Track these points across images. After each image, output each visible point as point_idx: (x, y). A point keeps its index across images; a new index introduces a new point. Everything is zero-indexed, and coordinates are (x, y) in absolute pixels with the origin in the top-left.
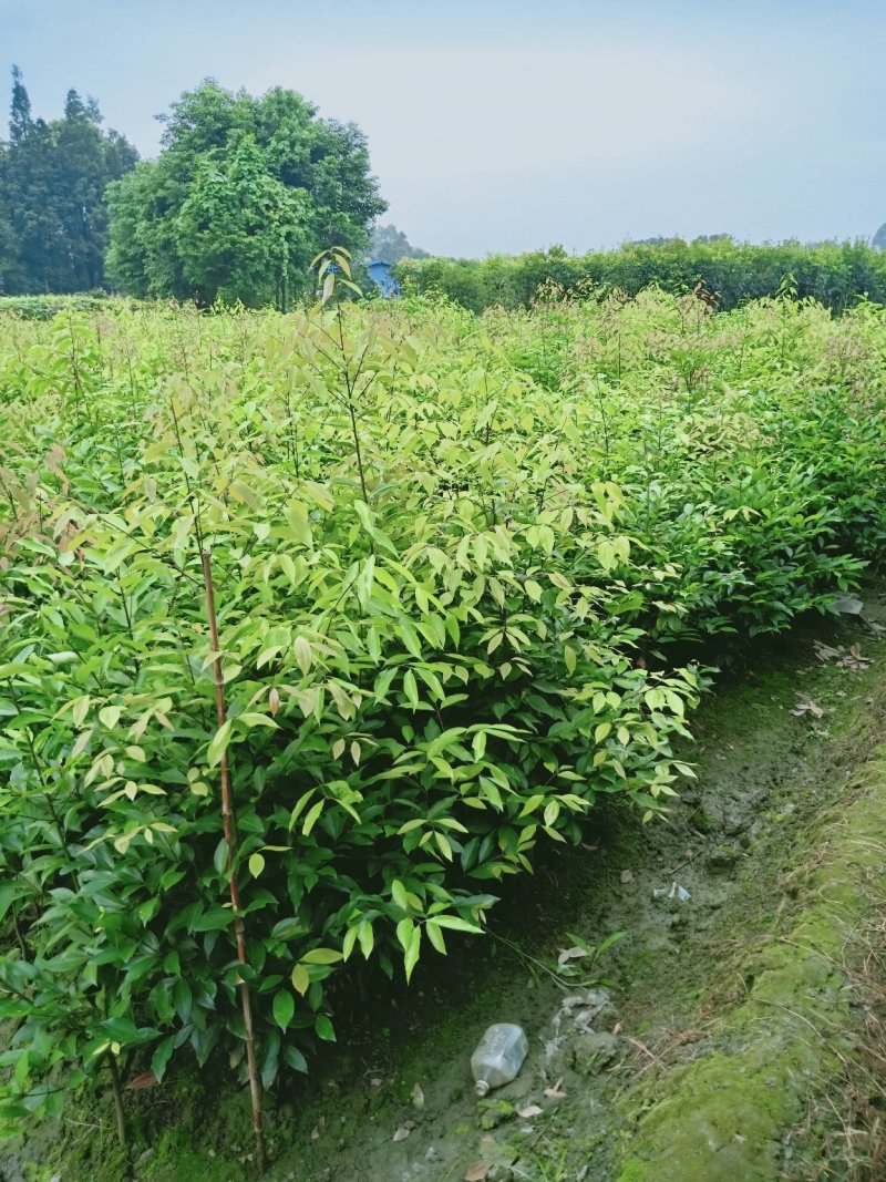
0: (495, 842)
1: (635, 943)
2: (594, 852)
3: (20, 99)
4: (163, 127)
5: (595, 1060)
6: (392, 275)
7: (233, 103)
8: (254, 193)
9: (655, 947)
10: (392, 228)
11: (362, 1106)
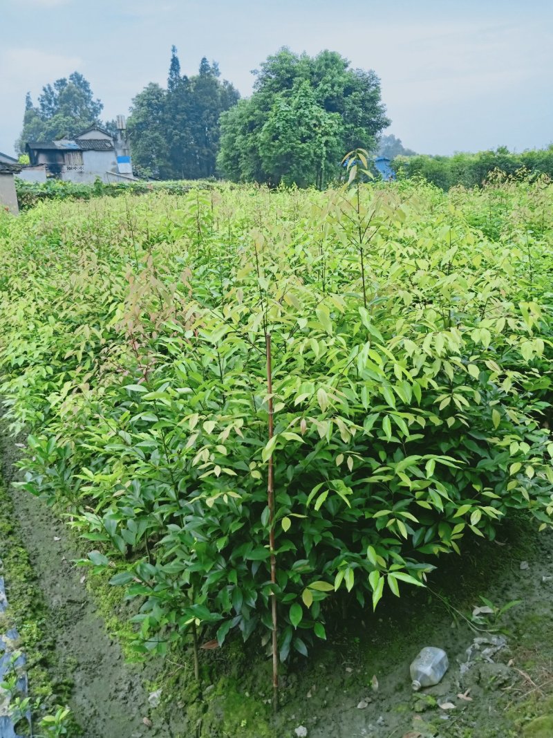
0: (436, 532)
1: (527, 609)
2: (503, 547)
4: (255, 78)
5: (494, 681)
6: (390, 166)
7: (298, 61)
8: (307, 117)
9: (540, 614)
10: (393, 136)
11: (339, 683)
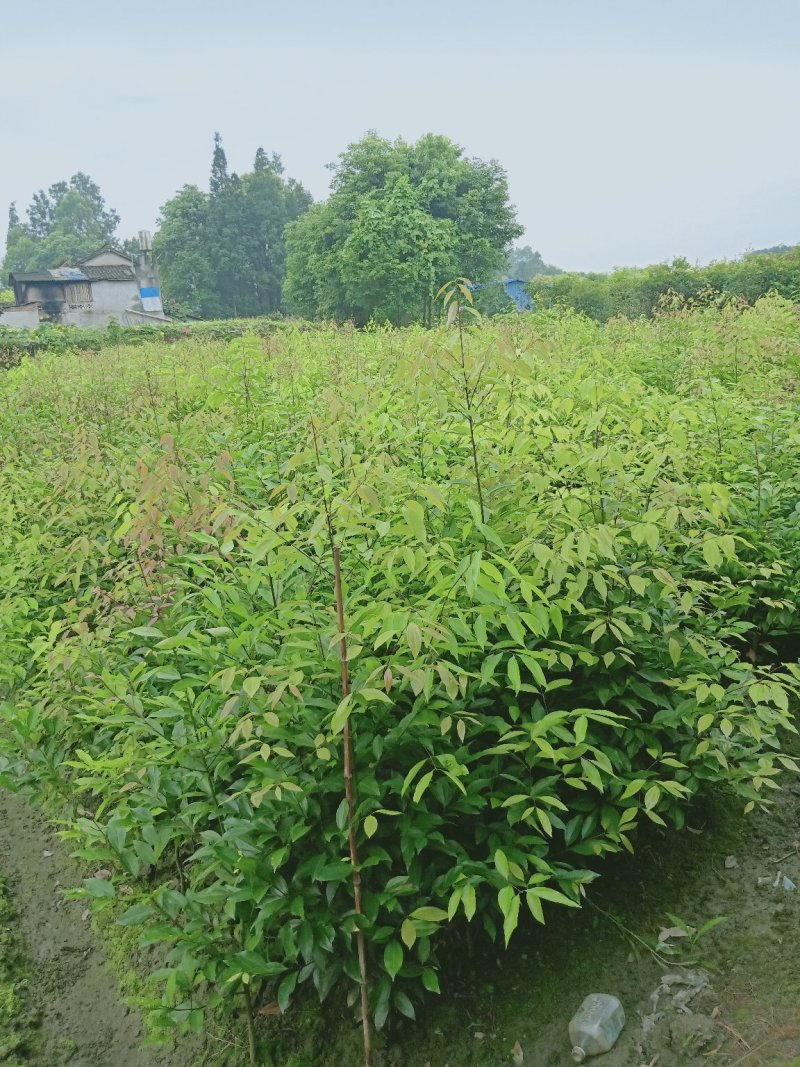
0: (598, 820)
1: (737, 929)
2: (700, 836)
3: (220, 158)
4: (333, 173)
5: (692, 1042)
6: (525, 291)
7: (391, 149)
8: (407, 225)
9: (757, 934)
10: (528, 249)
11: (465, 1056)
